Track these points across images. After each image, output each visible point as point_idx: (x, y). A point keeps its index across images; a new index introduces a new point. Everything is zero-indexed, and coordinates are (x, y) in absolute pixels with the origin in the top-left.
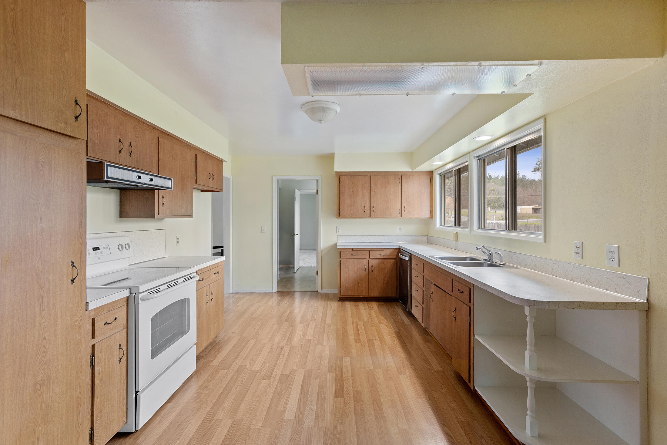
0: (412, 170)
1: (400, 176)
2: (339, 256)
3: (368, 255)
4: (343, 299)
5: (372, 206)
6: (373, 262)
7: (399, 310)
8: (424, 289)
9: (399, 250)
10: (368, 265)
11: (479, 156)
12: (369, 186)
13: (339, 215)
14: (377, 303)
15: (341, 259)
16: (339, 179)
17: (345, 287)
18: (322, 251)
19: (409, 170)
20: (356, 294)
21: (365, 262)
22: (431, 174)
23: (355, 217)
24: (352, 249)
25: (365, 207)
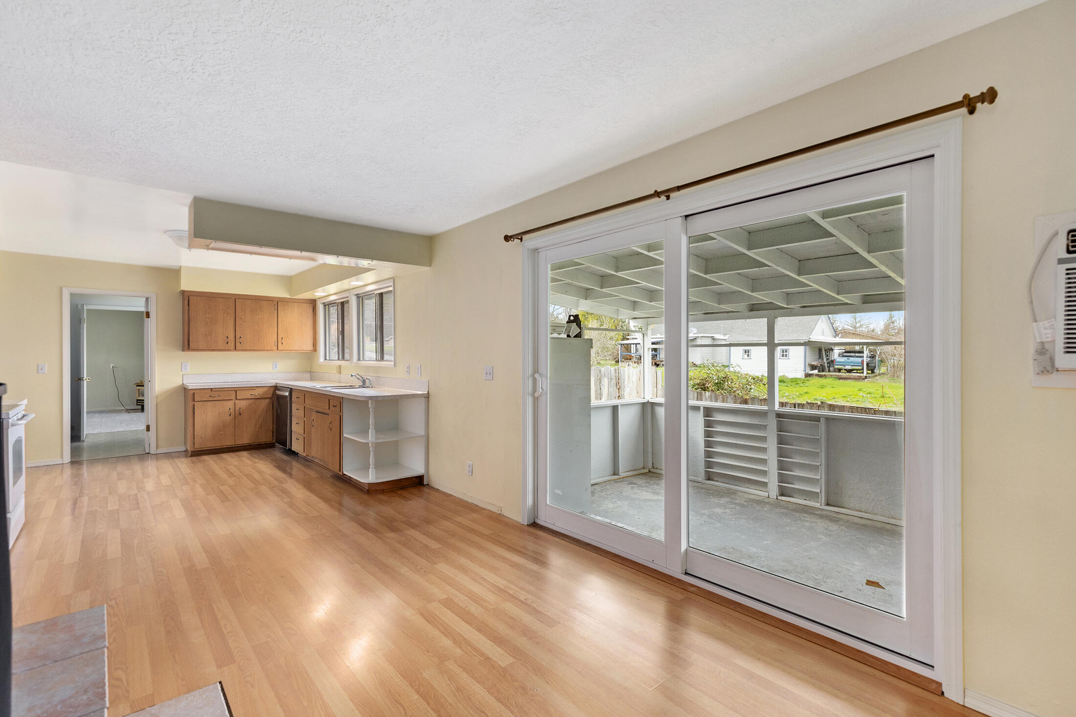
0: (290, 295)
1: (276, 303)
2: (193, 400)
3: (234, 395)
4: (197, 453)
5: (238, 335)
6: (242, 404)
7: (278, 454)
9: (276, 388)
10: (234, 408)
11: (359, 294)
12: (234, 311)
13: (188, 347)
14: (247, 452)
15: (194, 403)
16: (189, 300)
17: (201, 438)
18: (157, 396)
19: (287, 296)
20: (218, 445)
21: (230, 404)
22: (313, 303)
23: (213, 350)
24: (212, 389)
25: (227, 337)
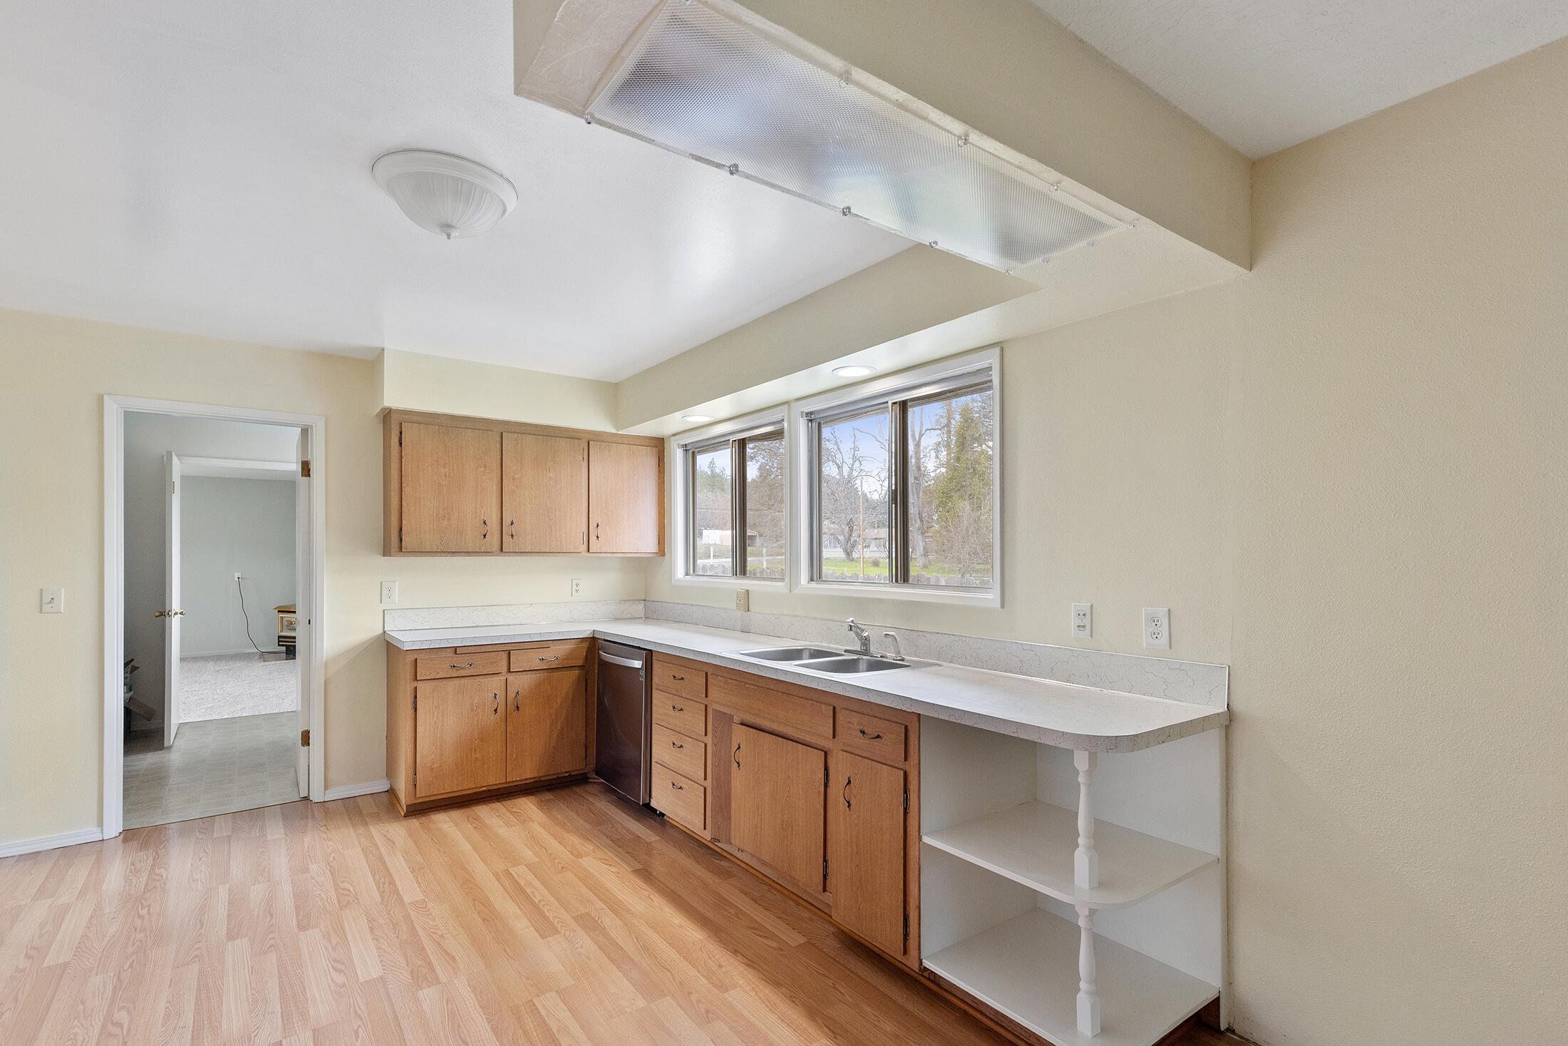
0: (617, 431)
1: (586, 442)
2: (412, 677)
3: (505, 662)
4: (421, 810)
5: (506, 522)
6: (521, 683)
8: (709, 740)
9: (593, 644)
10: (504, 693)
11: (811, 413)
12: (499, 462)
13: (401, 544)
14: (532, 798)
15: (416, 684)
16: (401, 433)
17: (432, 769)
18: (326, 665)
19: (608, 428)
20: (467, 785)
21: (496, 684)
22: (659, 445)
23: (453, 553)
24: (456, 648)
25: (485, 523)
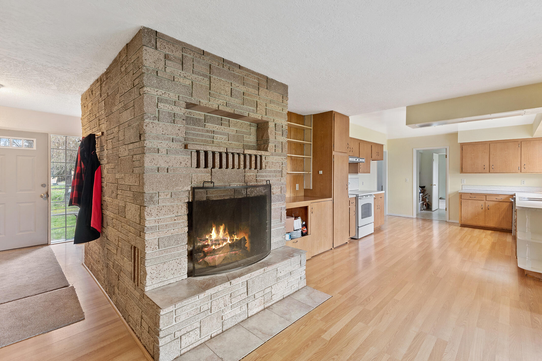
0: (532, 137)
1: (520, 142)
3: (485, 198)
4: (463, 226)
10: (484, 205)
12: (489, 151)
13: (462, 171)
14: (493, 231)
15: (461, 200)
16: (462, 148)
17: (465, 218)
18: (449, 195)
19: (529, 137)
21: (482, 203)
23: (476, 173)
24: (471, 193)
25: (484, 166)
